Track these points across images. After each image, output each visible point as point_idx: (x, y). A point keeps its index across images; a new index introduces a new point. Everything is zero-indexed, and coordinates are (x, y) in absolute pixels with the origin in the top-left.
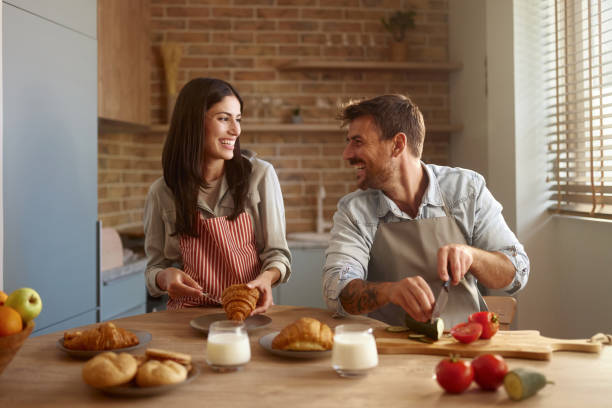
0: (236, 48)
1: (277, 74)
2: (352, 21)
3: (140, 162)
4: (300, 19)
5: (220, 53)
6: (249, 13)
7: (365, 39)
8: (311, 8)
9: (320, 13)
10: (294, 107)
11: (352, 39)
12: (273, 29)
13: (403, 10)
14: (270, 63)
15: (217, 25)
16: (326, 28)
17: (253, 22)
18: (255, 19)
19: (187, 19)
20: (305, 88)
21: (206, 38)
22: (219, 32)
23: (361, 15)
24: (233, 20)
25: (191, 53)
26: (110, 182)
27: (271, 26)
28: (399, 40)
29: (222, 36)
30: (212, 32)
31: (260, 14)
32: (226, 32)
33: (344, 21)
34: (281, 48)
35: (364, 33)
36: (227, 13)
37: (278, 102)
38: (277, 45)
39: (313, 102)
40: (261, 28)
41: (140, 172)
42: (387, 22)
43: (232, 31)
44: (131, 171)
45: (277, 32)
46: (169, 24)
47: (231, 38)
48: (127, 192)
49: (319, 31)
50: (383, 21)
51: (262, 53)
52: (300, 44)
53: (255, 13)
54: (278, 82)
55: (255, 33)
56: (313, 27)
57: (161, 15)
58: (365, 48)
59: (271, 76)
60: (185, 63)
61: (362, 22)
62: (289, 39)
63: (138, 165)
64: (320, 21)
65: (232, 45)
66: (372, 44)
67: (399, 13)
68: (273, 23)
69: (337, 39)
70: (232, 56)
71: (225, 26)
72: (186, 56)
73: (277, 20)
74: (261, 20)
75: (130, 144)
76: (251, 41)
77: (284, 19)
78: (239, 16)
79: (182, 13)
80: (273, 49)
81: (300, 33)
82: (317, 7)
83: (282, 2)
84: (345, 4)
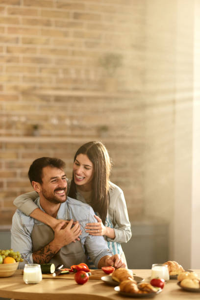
1: (21, 97)
2: (77, 59)
4: (38, 55)
8: (46, 47)
9: (53, 51)
11: (78, 71)
12: (19, 62)
14: (16, 88)
16: (58, 62)
18: (5, 54)
20: (41, 107)
23: (83, 54)
27: (16, 60)
31: (8, 51)
33: (71, 58)
34: (24, 77)
35: (86, 67)
37: (23, 119)
38: (21, 75)
39: (46, 119)
40: (9, 61)
42: (103, 60)
45: (21, 64)
49: (52, 65)
51: (9, 81)
52: (38, 74)
53: (5, 49)
54: (21, 102)
55: (5, 65)
59: (15, 98)
61: (84, 59)
62: (30, 70)
64: (53, 57)
66: (92, 77)
69: (66, 71)
73: (21, 56)
74: (9, 55)
77: (26, 55)
80: (18, 77)
81: (38, 66)
82: (51, 47)
83: (25, 41)
84: (72, 45)
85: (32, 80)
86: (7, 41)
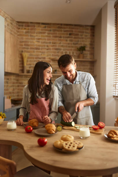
0: (41, 54)
1: (51, 61)
2: (70, 48)
3: (17, 82)
4: (57, 48)
5: (37, 56)
6: (45, 46)
7: (73, 53)
8: (60, 45)
9: (62, 46)
10: (55, 69)
11: (70, 53)
12: (51, 50)
13: (83, 46)
14: (50, 58)
15: (37, 49)
16: (64, 50)
17: (45, 48)
18: (46, 47)
19: (29, 47)
21: (34, 52)
22: (37, 50)
23: (72, 47)
24: (41, 47)
25: (30, 55)
26: (9, 87)
28: (81, 53)
29: (38, 51)
30: (35, 50)
31: (47, 46)
32: (39, 50)
33: (68, 48)
34: (52, 55)
35: (73, 51)
36: (39, 46)
38: (51, 54)
40: (47, 50)
41: (17, 85)
42: (79, 49)
43: (40, 50)
44: (15, 84)
45: (52, 51)
46: (24, 48)
47: (40, 52)
48: (14, 90)
49: (62, 51)
50: (78, 48)
51: (47, 56)
52: (57, 54)
54: (51, 63)
55: (46, 51)
56: (60, 49)
57: (23, 46)
58: (73, 55)
60: (28, 58)
61: (73, 49)
62: (54, 52)
63: (17, 83)
64: (62, 48)
65: (40, 54)
66: (75, 54)
67: (82, 47)
68: (50, 48)
70: (40, 57)
71: (39, 49)
72: (29, 56)
73: (51, 48)
74: (48, 47)
75: (15, 78)
76: (45, 53)
77: (53, 47)
78: (42, 46)
79: (28, 45)
80: (51, 55)
81: (57, 51)
82: (62, 45)
83: (53, 43)
84: (69, 44)
85: (55, 56)
86: (47, 43)
